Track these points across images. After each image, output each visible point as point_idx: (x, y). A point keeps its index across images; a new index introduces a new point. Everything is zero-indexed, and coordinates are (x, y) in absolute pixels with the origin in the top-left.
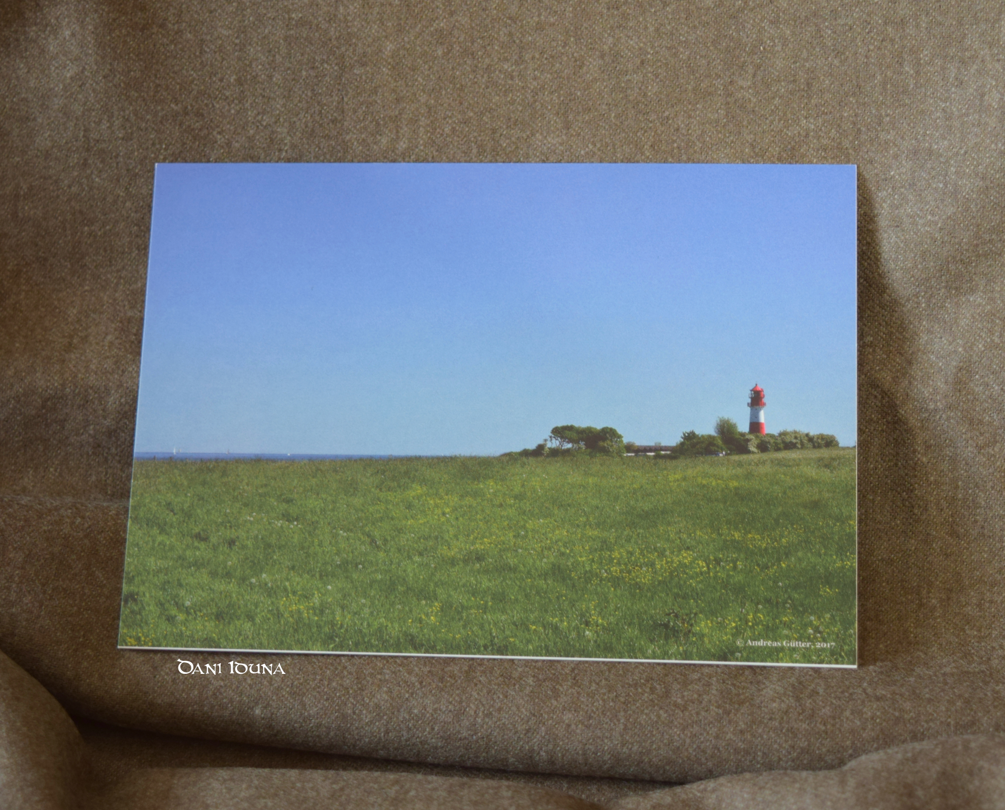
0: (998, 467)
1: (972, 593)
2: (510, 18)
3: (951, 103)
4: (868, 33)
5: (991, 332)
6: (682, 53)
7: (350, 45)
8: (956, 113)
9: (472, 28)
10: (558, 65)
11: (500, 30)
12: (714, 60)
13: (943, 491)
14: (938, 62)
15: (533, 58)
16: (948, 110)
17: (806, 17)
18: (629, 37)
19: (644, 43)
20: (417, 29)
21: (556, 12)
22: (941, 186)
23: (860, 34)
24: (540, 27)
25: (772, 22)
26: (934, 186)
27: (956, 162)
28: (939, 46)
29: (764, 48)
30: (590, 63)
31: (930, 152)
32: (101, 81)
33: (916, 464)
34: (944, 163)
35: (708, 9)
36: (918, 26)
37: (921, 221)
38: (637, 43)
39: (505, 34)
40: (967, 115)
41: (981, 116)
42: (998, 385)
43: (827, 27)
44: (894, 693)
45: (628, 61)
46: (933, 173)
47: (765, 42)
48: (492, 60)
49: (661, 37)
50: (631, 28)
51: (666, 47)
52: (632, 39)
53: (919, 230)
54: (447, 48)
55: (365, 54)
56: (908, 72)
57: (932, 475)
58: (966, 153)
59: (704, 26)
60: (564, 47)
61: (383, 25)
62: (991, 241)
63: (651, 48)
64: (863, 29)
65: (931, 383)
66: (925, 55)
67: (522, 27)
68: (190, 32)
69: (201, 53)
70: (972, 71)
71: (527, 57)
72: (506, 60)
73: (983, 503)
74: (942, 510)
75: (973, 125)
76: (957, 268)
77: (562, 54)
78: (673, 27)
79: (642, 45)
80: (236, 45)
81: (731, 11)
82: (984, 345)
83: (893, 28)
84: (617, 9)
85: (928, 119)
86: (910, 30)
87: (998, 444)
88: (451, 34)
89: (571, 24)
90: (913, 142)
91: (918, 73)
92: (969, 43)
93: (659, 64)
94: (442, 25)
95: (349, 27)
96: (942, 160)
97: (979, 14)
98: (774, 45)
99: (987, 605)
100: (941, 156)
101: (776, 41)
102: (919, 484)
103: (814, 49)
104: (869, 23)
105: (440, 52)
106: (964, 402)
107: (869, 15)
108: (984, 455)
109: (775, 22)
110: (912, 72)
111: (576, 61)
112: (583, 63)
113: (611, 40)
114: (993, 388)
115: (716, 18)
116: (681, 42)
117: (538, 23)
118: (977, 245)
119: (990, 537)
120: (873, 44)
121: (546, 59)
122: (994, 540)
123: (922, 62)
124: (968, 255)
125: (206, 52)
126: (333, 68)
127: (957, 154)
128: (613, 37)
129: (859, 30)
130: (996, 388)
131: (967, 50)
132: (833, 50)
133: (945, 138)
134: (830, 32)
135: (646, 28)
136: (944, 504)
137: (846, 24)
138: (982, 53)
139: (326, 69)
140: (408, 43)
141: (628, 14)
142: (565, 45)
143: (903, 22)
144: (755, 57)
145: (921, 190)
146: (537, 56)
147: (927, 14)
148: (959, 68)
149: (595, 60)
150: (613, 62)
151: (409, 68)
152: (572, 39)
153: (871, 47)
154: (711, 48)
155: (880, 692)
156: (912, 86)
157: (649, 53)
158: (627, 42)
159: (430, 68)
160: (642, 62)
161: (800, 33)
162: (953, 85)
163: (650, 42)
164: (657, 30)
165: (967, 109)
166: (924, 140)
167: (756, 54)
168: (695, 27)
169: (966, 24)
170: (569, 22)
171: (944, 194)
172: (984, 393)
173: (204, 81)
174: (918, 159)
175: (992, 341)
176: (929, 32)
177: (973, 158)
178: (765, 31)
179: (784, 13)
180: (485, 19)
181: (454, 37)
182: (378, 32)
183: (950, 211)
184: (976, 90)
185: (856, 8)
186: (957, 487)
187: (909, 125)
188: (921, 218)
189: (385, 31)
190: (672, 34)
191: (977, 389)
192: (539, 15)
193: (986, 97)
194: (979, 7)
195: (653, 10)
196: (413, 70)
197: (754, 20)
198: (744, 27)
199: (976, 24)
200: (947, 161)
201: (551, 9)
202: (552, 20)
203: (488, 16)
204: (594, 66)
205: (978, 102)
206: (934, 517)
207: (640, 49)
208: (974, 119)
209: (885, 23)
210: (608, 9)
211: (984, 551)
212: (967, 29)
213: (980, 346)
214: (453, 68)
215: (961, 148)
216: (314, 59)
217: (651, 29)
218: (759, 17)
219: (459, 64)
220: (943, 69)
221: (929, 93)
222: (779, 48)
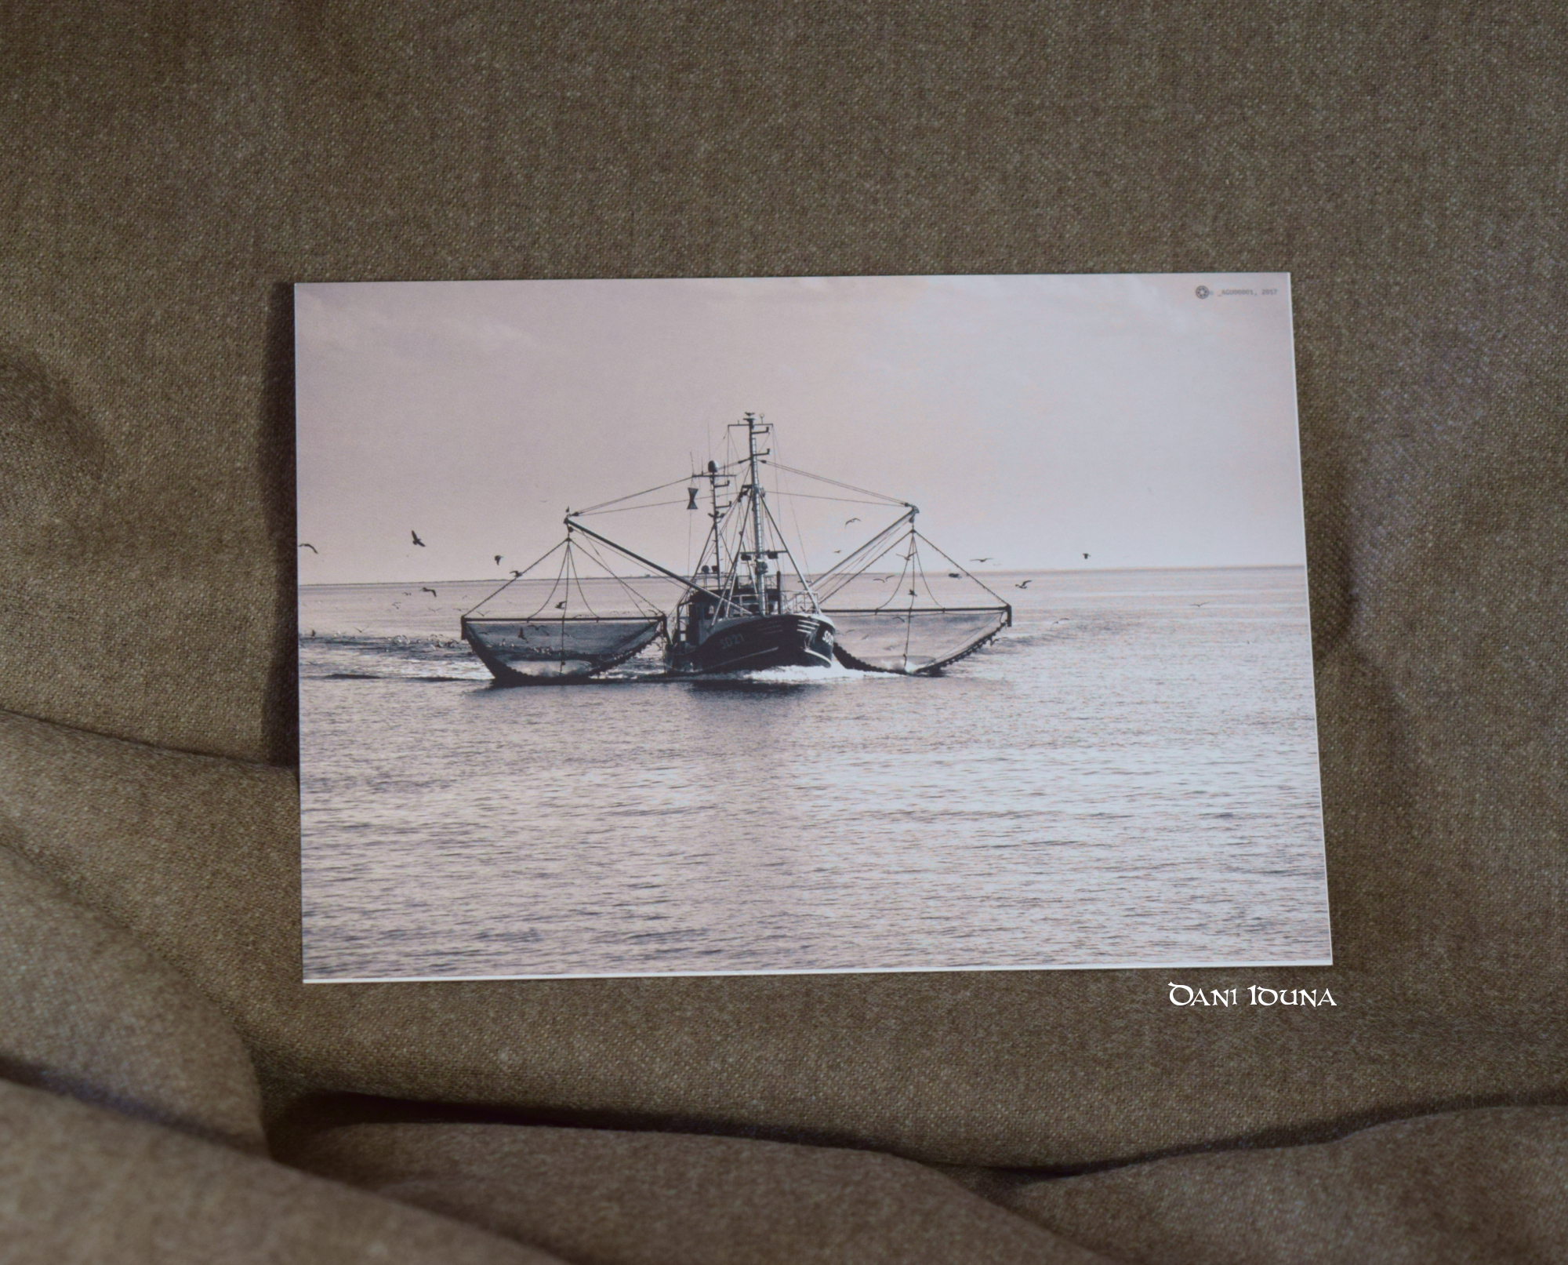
0: (1532, 774)
1: (1491, 944)
2: (877, 118)
3: (1486, 271)
4: (1376, 169)
5: (1526, 586)
6: (1115, 181)
7: (648, 141)
8: (1493, 284)
9: (824, 128)
10: (941, 188)
11: (862, 133)
12: (1160, 194)
13: (1454, 806)
14: (1471, 214)
15: (907, 175)
16: (1482, 280)
17: (1292, 142)
18: (1043, 155)
19: (1064, 164)
20: (745, 125)
21: (942, 114)
22: (1469, 381)
23: (1364, 170)
24: (919, 132)
25: (1243, 147)
26: (1460, 382)
27: (1490, 349)
28: (1472, 193)
29: (1231, 182)
30: (987, 187)
31: (1455, 335)
32: (287, 167)
33: (1418, 768)
34: (1475, 352)
35: (1156, 122)
36: (1444, 164)
37: (1440, 428)
38: (1053, 164)
39: (869, 140)
40: (1508, 286)
41: (1527, 289)
42: (1536, 660)
43: (1319, 159)
44: (1393, 1053)
45: (1040, 188)
46: (1460, 365)
47: (1233, 174)
48: (849, 175)
49: (1088, 158)
50: (1047, 142)
51: (1095, 172)
52: (1047, 158)
53: (1435, 440)
54: (786, 154)
55: (668, 155)
56: (1427, 226)
57: (1439, 783)
58: (1505, 337)
59: (1149, 146)
60: (950, 163)
61: (696, 115)
62: (1531, 460)
63: (1074, 172)
64: (1368, 164)
65: (1443, 656)
66: (1453, 203)
67: (894, 130)
68: (418, 108)
69: (432, 138)
70: (1517, 228)
71: (899, 173)
72: (867, 176)
73: (1508, 823)
74: (1451, 832)
75: (1517, 300)
76: (1481, 495)
77: (948, 172)
78: (1106, 145)
79: (1060, 167)
80: (483, 129)
81: (1189, 127)
82: (1517, 605)
83: (1411, 164)
84: (1030, 114)
85: (1453, 292)
86: (1434, 169)
87: (1532, 743)
88: (792, 134)
89: (964, 132)
90: (1432, 321)
91: (1441, 227)
92: (1514, 190)
93: (1084, 195)
94: (780, 121)
95: (648, 116)
96: (1472, 346)
97: (1528, 152)
98: (1245, 179)
99: (1512, 959)
100: (1470, 341)
101: (1248, 173)
102: (1421, 796)
103: (1300, 188)
104: (1378, 157)
105: (775, 159)
106: (1488, 683)
107: (1378, 144)
108: (1513, 758)
109: (1248, 147)
110: (1434, 226)
111: (967, 183)
112: (976, 187)
113: (1017, 157)
114: (1528, 664)
115: (1166, 137)
116: (1116, 166)
117: (917, 128)
118: (1512, 464)
119: (1515, 872)
120: (1382, 185)
121: (925, 177)
122: (1521, 875)
123: (1448, 212)
124: (1498, 476)
125: (438, 136)
126: (621, 171)
127: (1493, 338)
128: (1021, 152)
129: (1364, 165)
130: (1534, 663)
131: (1510, 199)
132: (1326, 191)
133: (1477, 318)
134: (1323, 165)
135: (1068, 144)
136: (1454, 824)
137: (1345, 156)
138: (1531, 204)
139: (611, 172)
140: (732, 142)
141: (1045, 123)
142: (954, 160)
143: (1424, 159)
144: (1218, 194)
145: (1442, 388)
146: (913, 174)
147: (1459, 147)
148: (1498, 224)
149: (993, 184)
150: (1019, 187)
151: (730, 178)
152: (963, 153)
153: (1379, 189)
154: (1157, 177)
155: (1374, 1051)
156: (1432, 245)
157: (1069, 179)
158: (1040, 161)
159: (760, 180)
160: (1060, 191)
161: (1282, 165)
162: (1489, 246)
163: (1073, 163)
164: (1083, 148)
165: (1509, 279)
166: (1447, 319)
167: (1219, 189)
168: (1136, 147)
169: (1511, 164)
170: (960, 129)
171: (1473, 392)
172: (1516, 671)
173: (434, 178)
174: (1438, 346)
175: (1528, 599)
176: (1460, 173)
177: (1515, 345)
178: (1234, 158)
179: (1260, 135)
180: (842, 118)
181: (797, 139)
182: (689, 125)
183: (1479, 413)
184: (1521, 254)
185: (1362, 133)
186: (1473, 802)
187: (1426, 298)
188: (1439, 424)
189: (699, 125)
190: (1104, 154)
191: (1506, 666)
192: (920, 116)
193: (1535, 264)
194: (1530, 142)
195: (1079, 120)
196: (736, 182)
197: (1219, 142)
198: (1204, 151)
199: (1525, 165)
200: (1478, 348)
201: (936, 109)
202: (936, 123)
203: (846, 112)
204: (992, 193)
205: (1523, 270)
206: (1441, 841)
207: (1058, 172)
208: (1518, 293)
209: (1401, 158)
210: (1017, 114)
211: (1507, 890)
212: (1512, 171)
213: (1512, 606)
214: (793, 183)
215: (1499, 331)
216: (595, 156)
217: (1076, 145)
218: (1227, 138)
219: (801, 178)
220: (1477, 224)
221: (1455, 256)
222: (1250, 183)
